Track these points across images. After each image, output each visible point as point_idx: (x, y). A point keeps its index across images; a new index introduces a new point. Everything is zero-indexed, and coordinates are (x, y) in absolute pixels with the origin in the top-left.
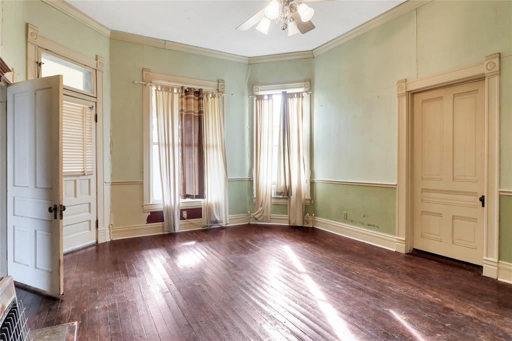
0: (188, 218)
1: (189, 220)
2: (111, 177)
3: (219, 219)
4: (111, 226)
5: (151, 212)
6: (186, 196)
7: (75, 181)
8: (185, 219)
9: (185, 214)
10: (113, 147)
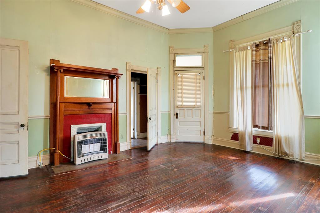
0: (260, 144)
1: (261, 145)
2: (214, 109)
3: (288, 152)
4: (213, 136)
5: (234, 133)
6: (255, 126)
7: (192, 110)
8: (257, 144)
9: (258, 140)
10: (214, 92)
